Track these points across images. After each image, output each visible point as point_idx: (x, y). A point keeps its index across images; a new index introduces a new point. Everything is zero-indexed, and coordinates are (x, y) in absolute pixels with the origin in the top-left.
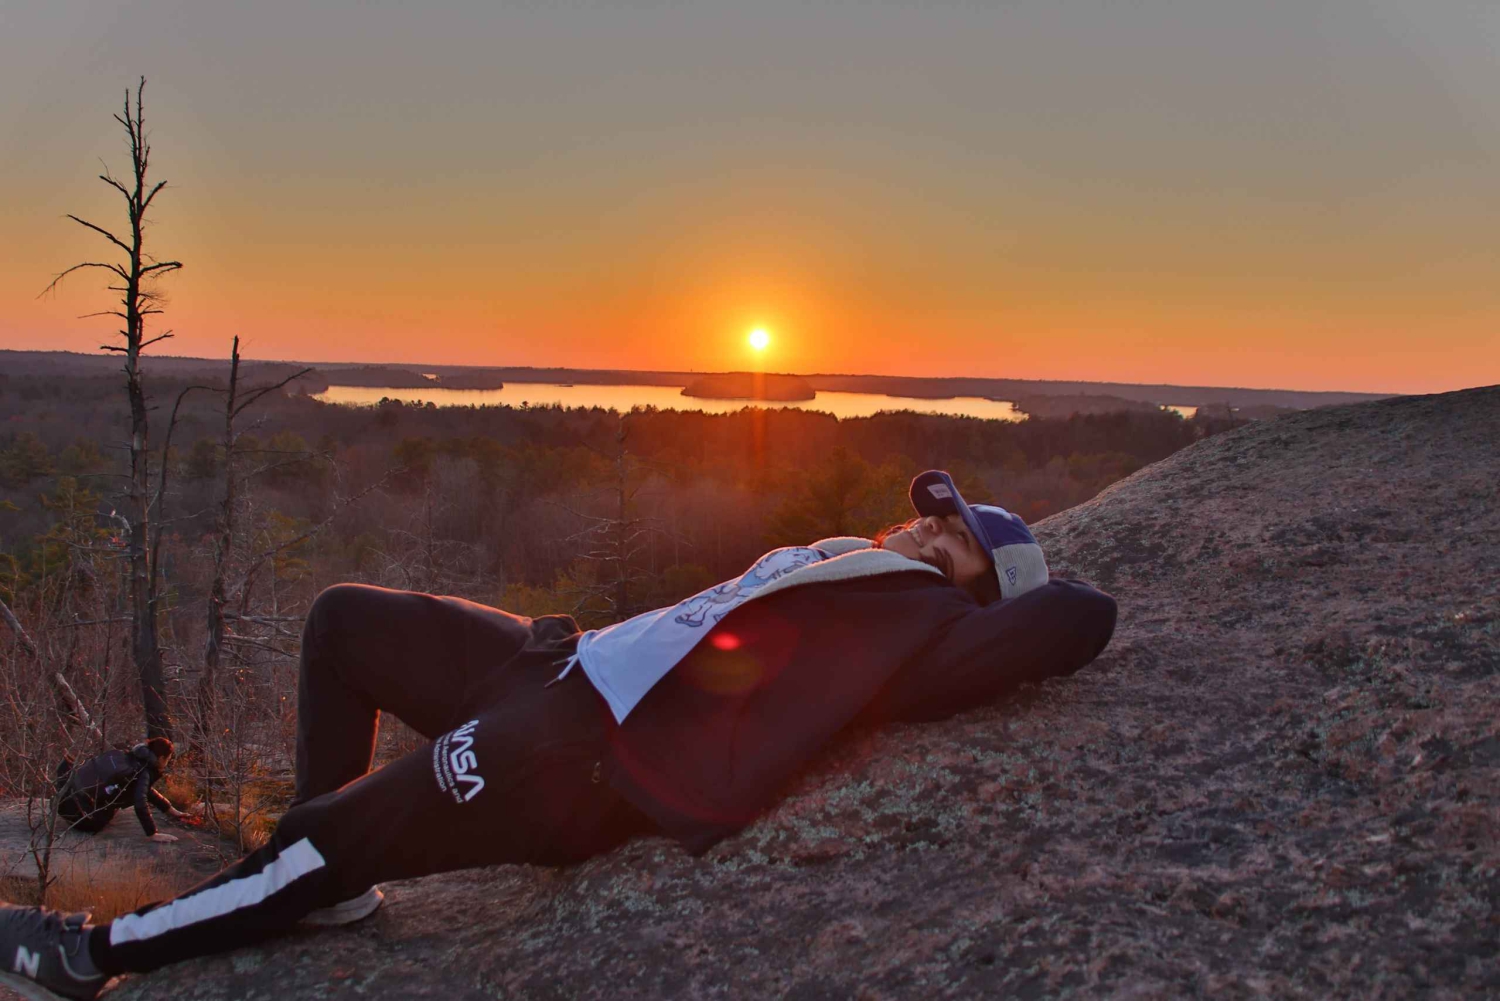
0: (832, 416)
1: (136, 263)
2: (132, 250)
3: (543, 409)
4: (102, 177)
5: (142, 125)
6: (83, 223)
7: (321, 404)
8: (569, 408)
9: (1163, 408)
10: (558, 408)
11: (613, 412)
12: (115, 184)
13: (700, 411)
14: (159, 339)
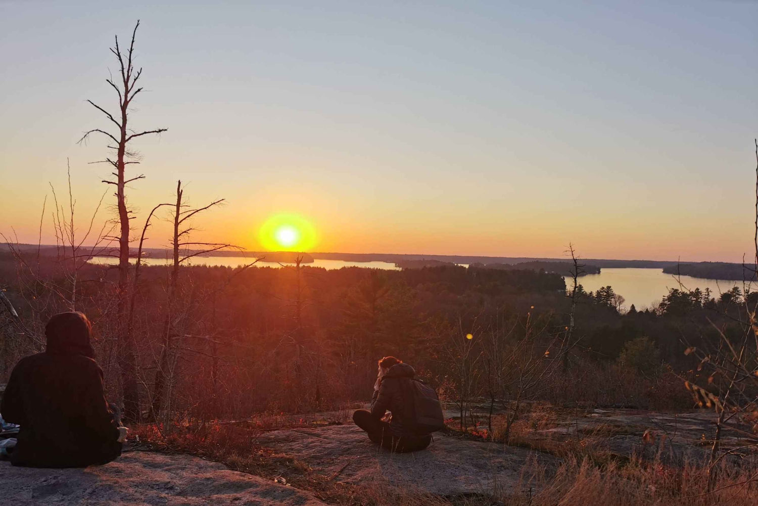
0: (324, 269)
1: (124, 134)
2: (121, 126)
3: (198, 266)
4: (108, 80)
5: (132, 52)
6: (96, 106)
7: (91, 265)
8: (210, 266)
9: (456, 265)
10: (205, 267)
11: (229, 268)
12: (114, 86)
13: (269, 267)
14: (136, 179)
